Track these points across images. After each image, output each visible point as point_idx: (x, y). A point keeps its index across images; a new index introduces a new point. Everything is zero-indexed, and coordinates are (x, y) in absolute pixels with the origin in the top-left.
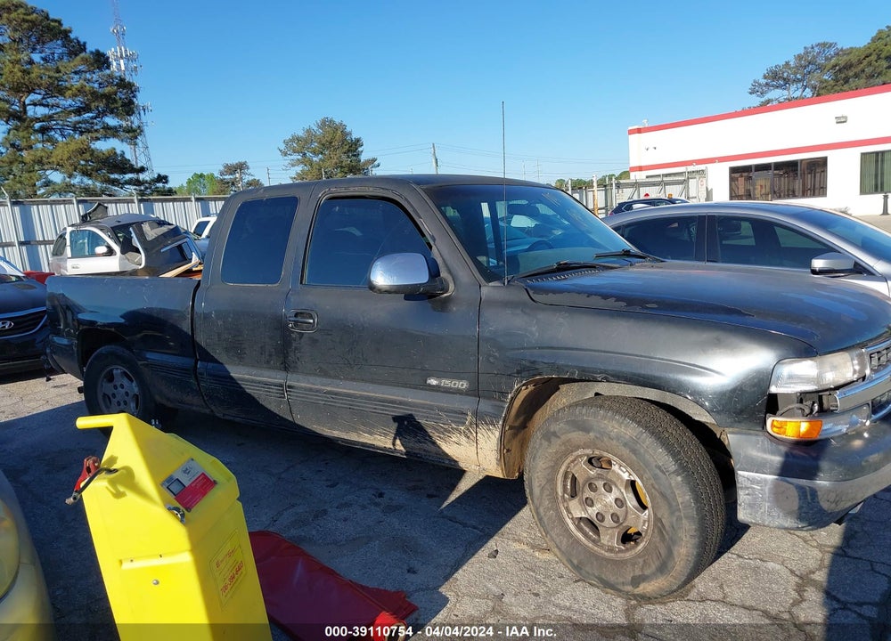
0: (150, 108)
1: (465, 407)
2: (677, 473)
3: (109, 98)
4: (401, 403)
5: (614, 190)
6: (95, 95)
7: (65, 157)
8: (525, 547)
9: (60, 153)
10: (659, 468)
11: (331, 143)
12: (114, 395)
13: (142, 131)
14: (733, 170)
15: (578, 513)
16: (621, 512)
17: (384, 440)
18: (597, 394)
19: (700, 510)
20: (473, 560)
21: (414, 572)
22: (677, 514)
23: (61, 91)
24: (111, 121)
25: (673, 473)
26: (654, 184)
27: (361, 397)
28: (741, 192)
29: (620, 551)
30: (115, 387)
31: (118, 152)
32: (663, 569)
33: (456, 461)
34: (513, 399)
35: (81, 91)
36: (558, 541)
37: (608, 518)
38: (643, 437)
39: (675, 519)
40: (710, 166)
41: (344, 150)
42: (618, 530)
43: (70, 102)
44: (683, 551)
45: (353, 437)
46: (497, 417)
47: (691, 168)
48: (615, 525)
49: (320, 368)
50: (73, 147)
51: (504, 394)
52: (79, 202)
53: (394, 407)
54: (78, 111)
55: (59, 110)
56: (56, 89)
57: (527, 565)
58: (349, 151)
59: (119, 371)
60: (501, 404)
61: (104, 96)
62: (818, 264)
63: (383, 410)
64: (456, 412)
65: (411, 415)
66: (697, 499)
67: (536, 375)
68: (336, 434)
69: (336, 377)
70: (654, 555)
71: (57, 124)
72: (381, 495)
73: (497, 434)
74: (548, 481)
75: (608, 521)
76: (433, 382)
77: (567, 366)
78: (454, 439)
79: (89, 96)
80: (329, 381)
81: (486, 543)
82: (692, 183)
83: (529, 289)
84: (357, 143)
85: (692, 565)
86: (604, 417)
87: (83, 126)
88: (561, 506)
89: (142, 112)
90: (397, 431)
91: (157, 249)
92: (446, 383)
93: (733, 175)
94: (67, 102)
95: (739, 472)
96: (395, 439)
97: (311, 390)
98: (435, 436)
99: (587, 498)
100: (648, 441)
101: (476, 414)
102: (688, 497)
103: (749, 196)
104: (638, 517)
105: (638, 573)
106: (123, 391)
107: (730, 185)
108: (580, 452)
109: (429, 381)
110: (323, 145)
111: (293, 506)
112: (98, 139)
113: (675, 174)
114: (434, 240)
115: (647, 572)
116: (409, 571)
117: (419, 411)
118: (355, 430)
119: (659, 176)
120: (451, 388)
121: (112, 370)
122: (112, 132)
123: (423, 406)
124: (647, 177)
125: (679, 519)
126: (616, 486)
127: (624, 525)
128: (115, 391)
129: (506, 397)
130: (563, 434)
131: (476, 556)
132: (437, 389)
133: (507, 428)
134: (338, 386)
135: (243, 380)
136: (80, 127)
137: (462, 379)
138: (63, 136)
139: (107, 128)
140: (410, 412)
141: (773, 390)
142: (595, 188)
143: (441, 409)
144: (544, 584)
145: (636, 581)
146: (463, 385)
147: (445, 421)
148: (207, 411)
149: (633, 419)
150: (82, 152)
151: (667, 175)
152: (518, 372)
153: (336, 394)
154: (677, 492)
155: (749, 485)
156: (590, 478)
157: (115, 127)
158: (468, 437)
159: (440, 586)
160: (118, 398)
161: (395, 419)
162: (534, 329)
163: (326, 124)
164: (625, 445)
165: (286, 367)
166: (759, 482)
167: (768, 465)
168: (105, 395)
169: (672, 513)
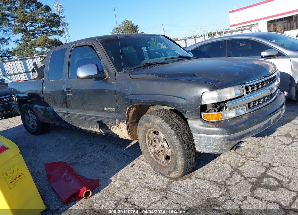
0: (69, 23)
1: (115, 117)
2: (174, 135)
3: (51, 21)
4: (98, 117)
5: (224, 34)
6: (47, 21)
7: (40, 43)
8: (144, 162)
9: (39, 41)
10: (169, 134)
11: (127, 28)
12: (30, 120)
13: (64, 31)
14: (269, 22)
15: (153, 151)
16: (163, 149)
17: (97, 129)
18: (163, 109)
19: (183, 148)
20: (125, 167)
21: (104, 173)
22: (176, 149)
23: (36, 21)
24: (54, 29)
25: (173, 135)
26: (239, 31)
27: (87, 116)
28: (272, 29)
29: (166, 163)
30: (30, 117)
31: (57, 39)
32: (175, 169)
33: (118, 135)
34: (128, 113)
35: (42, 20)
36: (148, 160)
37: (161, 151)
38: (164, 123)
39: (175, 151)
40: (260, 21)
41: (132, 30)
42: (164, 155)
43: (40, 24)
44: (180, 162)
45: (89, 129)
46: (124, 119)
47: (252, 23)
48: (162, 154)
49: (76, 107)
50: (43, 39)
51: (125, 112)
52: (41, 57)
53: (96, 119)
54: (43, 27)
55: (37, 27)
56: (35, 20)
57: (142, 168)
58: (134, 30)
59: (30, 112)
60: (125, 115)
61: (50, 21)
62: (264, 54)
63: (94, 119)
64: (113, 119)
65: (101, 121)
66: (182, 144)
67: (132, 104)
68: (85, 128)
69: (80, 109)
70: (172, 164)
71: (37, 32)
72: (105, 147)
73: (126, 125)
74: (143, 140)
75: (161, 153)
76: (105, 109)
77: (140, 100)
78: (115, 128)
79: (45, 22)
80: (79, 111)
81: (132, 161)
82: (253, 28)
83: (130, 74)
84: (137, 27)
85: (183, 167)
86: (153, 117)
87: (46, 31)
88: (148, 148)
89: (67, 25)
90: (99, 126)
91: (42, 70)
92: (109, 109)
93: (269, 24)
94: (39, 24)
95: (193, 134)
96: (100, 129)
97: (74, 114)
98: (109, 127)
99: (154, 145)
100: (165, 125)
101: (119, 119)
102: (179, 143)
103: (275, 31)
104: (168, 151)
105: (169, 170)
106: (32, 118)
107: (268, 28)
108: (149, 130)
109: (104, 109)
110: (125, 29)
111: (77, 152)
112: (50, 35)
113: (247, 26)
114: (102, 59)
115: (172, 170)
116: (103, 173)
117: (103, 119)
118: (89, 127)
119: (241, 27)
120: (110, 111)
121: (28, 112)
122: (54, 33)
123: (104, 117)
124: (237, 28)
125: (177, 151)
126: (161, 141)
127: (165, 154)
128: (30, 119)
129: (126, 113)
130: (144, 124)
131: (127, 166)
132: (107, 111)
133: (129, 123)
134: (81, 112)
135: (58, 112)
136: (45, 32)
137: (113, 107)
138: (40, 35)
139: (53, 31)
140: (101, 120)
141: (203, 103)
142: (217, 34)
143: (109, 118)
144: (145, 175)
145: (169, 173)
146: (113, 109)
147: (111, 123)
148: (53, 123)
149: (161, 118)
150: (46, 40)
151: (244, 27)
152: (128, 104)
153: (81, 115)
154: (175, 142)
155: (197, 138)
156: (154, 138)
157: (55, 31)
158: (118, 127)
159: (111, 177)
160: (31, 121)
161: (98, 122)
162: (130, 88)
163: (125, 22)
164: (159, 126)
165: (67, 107)
166: (200, 137)
167: (202, 131)
168: (27, 120)
169: (174, 149)
